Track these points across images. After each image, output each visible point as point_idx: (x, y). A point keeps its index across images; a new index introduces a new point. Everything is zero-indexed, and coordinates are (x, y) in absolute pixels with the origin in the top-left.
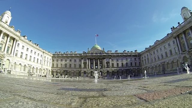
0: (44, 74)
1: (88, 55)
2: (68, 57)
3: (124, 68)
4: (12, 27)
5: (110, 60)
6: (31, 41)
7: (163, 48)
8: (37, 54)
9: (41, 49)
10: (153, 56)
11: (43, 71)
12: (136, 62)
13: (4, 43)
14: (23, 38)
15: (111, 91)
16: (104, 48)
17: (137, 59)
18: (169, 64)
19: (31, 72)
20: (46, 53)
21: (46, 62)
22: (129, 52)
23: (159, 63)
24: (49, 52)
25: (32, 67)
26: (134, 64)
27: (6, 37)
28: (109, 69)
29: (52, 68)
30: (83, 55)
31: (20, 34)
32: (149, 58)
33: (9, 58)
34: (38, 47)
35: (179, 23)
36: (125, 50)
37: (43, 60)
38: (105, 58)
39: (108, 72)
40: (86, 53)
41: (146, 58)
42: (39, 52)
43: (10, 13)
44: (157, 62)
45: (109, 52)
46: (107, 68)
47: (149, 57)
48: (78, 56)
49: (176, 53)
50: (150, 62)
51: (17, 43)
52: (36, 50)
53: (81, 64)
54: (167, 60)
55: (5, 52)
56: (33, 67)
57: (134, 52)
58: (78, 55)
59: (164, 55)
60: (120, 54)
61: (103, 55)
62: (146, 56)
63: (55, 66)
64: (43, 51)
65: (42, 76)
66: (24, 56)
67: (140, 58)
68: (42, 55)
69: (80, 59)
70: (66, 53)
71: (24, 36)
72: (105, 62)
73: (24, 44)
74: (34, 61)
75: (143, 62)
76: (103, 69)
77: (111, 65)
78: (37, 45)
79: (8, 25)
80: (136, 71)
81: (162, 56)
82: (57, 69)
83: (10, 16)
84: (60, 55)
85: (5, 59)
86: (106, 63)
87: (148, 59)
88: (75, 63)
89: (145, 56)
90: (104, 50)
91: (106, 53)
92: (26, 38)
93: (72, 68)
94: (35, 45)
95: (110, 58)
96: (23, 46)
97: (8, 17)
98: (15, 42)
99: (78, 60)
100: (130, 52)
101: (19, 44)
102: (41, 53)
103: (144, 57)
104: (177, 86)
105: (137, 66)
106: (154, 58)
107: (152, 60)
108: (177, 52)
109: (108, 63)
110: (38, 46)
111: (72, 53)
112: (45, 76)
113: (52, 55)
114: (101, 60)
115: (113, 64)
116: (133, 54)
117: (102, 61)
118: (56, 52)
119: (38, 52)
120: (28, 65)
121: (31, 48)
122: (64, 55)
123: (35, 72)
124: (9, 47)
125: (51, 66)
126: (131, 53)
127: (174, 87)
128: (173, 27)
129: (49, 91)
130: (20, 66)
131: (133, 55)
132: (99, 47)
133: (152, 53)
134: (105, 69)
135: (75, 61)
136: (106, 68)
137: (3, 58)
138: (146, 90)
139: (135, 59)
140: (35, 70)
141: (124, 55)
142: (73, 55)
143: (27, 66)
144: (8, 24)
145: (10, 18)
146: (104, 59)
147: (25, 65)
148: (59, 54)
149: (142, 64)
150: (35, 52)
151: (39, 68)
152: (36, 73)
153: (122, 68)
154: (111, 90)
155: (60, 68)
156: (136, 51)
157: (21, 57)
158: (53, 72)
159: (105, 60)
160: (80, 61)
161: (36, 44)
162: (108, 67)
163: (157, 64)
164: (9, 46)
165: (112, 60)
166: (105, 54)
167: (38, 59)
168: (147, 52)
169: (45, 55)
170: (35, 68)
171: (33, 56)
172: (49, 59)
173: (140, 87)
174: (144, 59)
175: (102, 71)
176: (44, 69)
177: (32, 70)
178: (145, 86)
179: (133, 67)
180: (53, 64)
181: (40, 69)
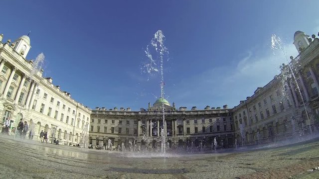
0: (76, 142)
1: (148, 113)
2: (116, 117)
3: (207, 135)
4: (31, 62)
5: (184, 122)
6: (58, 87)
7: (268, 100)
8: (67, 109)
9: (73, 101)
10: (253, 113)
11: (75, 137)
12: (225, 124)
13: (16, 86)
14: (45, 81)
15: (196, 172)
16: (173, 104)
17: (228, 120)
18: (279, 125)
19: (57, 137)
20: (81, 109)
21: (81, 123)
22: (214, 108)
23: (262, 124)
24: (87, 107)
25: (58, 129)
26: (222, 128)
27: (20, 77)
28: (182, 136)
29: (89, 132)
30: (140, 113)
31: (41, 75)
32: (247, 117)
33: (22, 112)
34: (68, 98)
35: (291, 57)
36: (207, 107)
37: (76, 119)
38: (176, 120)
39: (180, 141)
40: (145, 110)
41: (242, 117)
42: (71, 106)
43: (29, 40)
44: (260, 124)
45: (183, 110)
46: (179, 135)
47: (247, 115)
48: (132, 116)
49: (290, 106)
50: (248, 124)
51: (36, 88)
52: (66, 103)
53: (137, 128)
54: (275, 119)
55: (17, 101)
56: (60, 129)
57: (222, 108)
58: (133, 114)
59: (271, 110)
60: (199, 113)
61: (173, 113)
62: (242, 114)
63: (95, 129)
64: (76, 104)
65: (74, 146)
66: (46, 111)
67: (233, 118)
68: (75, 110)
69: (136, 120)
70: (113, 110)
71: (48, 79)
72: (176, 125)
73: (48, 91)
74: (61, 120)
75: (237, 123)
76: (173, 137)
77: (185, 130)
78: (68, 94)
79: (25, 58)
80: (227, 139)
81: (268, 112)
82: (98, 135)
83: (29, 43)
84: (104, 113)
85: (15, 113)
86: (178, 127)
87: (245, 119)
88: (128, 127)
89: (240, 115)
90: (174, 106)
91: (177, 111)
92: (51, 81)
93: (122, 135)
94: (64, 94)
95: (184, 119)
96: (46, 95)
97: (24, 45)
98: (33, 86)
99: (132, 122)
100: (216, 109)
101: (39, 90)
102: (73, 108)
103: (238, 116)
104: (301, 159)
105: (228, 132)
106: (255, 118)
107: (252, 120)
108: (291, 104)
109: (180, 127)
110: (70, 95)
111: (122, 110)
112: (78, 145)
113: (91, 112)
114: (169, 123)
115: (188, 129)
116: (221, 112)
117: (171, 123)
118: (98, 108)
119: (68, 105)
120: (52, 125)
121: (57, 99)
122: (111, 113)
123: (62, 137)
124: (22, 94)
125: (88, 130)
126: (218, 110)
127: (297, 160)
128: (283, 64)
129: (91, 172)
130: (38, 126)
131: (221, 114)
132: (166, 101)
133: (252, 109)
134: (176, 137)
135: (128, 122)
136: (177, 135)
137: (12, 111)
138: (253, 169)
139: (224, 120)
140: (62, 134)
141: (206, 114)
142: (125, 114)
143: (50, 126)
144: (25, 56)
145: (28, 48)
146: (174, 120)
147: (47, 125)
148: (102, 111)
149: (236, 128)
150: (64, 106)
151: (68, 132)
152: (63, 140)
153: (203, 135)
154: (194, 171)
155: (103, 133)
156: (225, 106)
157: (41, 111)
158: (91, 139)
159: (175, 122)
160: (136, 123)
161: (65, 92)
162: (181, 133)
163: (260, 126)
164: (24, 92)
165: (188, 122)
166: (176, 113)
167: (68, 116)
168: (242, 107)
169: (79, 111)
170: (63, 130)
171: (60, 111)
172: (86, 119)
173: (241, 165)
174: (238, 119)
175: (171, 140)
176: (77, 134)
177: (57, 133)
178: (249, 163)
179: (221, 132)
180: (92, 127)
181: (71, 133)
